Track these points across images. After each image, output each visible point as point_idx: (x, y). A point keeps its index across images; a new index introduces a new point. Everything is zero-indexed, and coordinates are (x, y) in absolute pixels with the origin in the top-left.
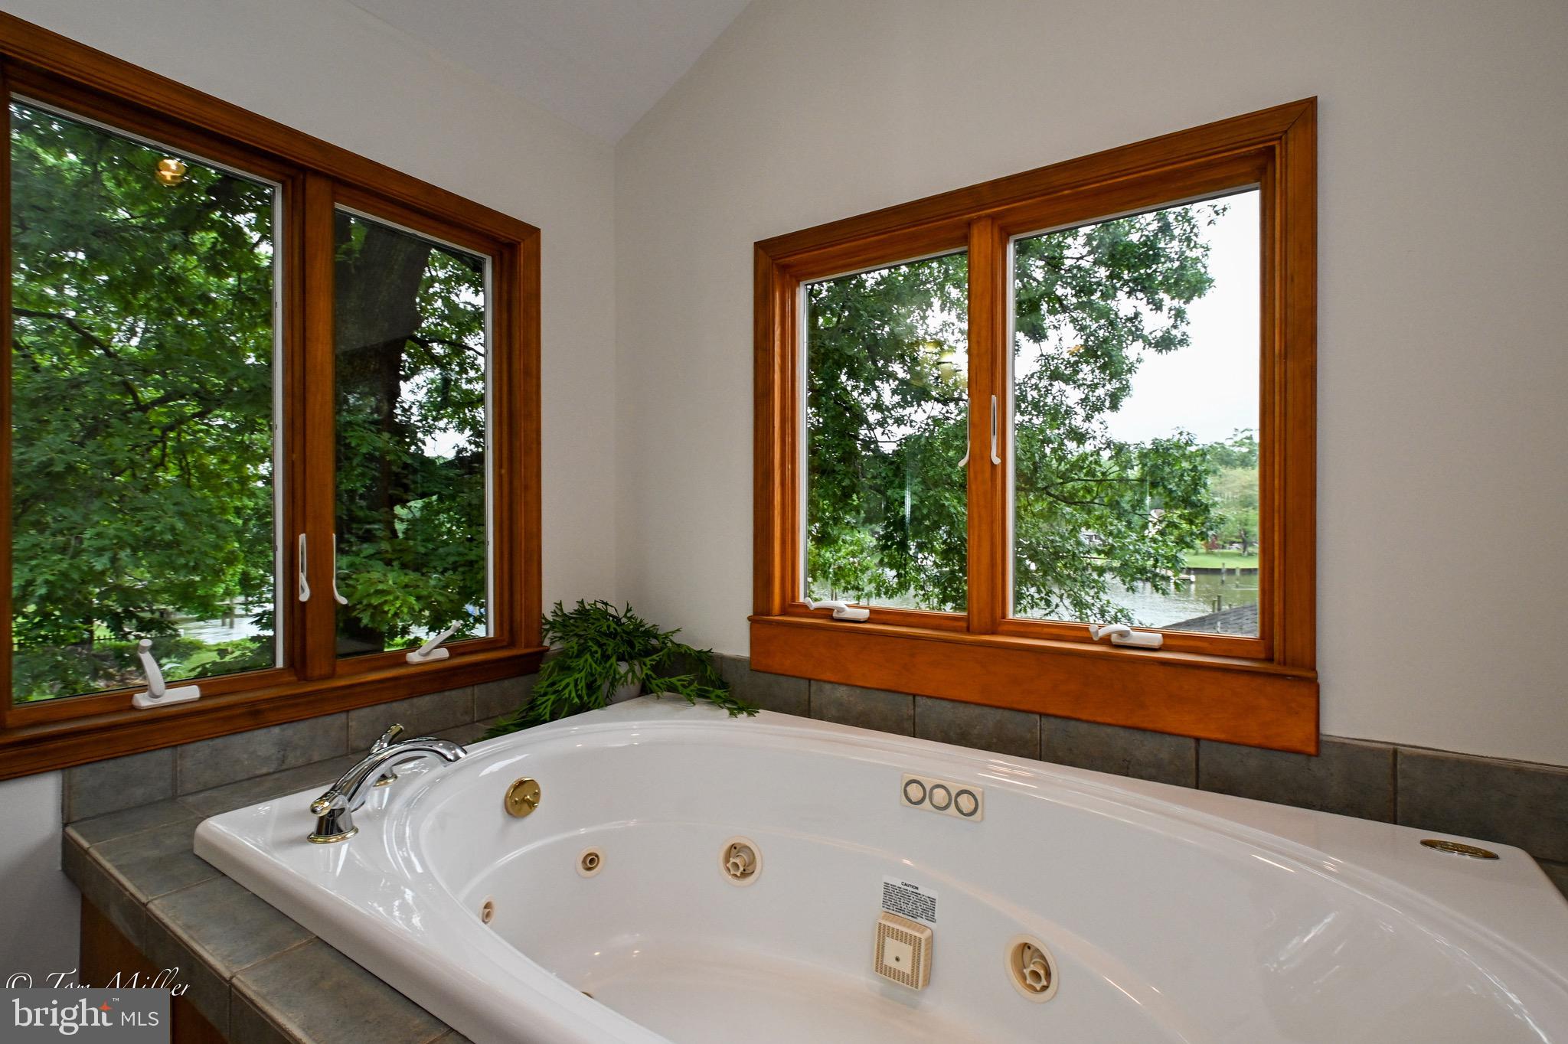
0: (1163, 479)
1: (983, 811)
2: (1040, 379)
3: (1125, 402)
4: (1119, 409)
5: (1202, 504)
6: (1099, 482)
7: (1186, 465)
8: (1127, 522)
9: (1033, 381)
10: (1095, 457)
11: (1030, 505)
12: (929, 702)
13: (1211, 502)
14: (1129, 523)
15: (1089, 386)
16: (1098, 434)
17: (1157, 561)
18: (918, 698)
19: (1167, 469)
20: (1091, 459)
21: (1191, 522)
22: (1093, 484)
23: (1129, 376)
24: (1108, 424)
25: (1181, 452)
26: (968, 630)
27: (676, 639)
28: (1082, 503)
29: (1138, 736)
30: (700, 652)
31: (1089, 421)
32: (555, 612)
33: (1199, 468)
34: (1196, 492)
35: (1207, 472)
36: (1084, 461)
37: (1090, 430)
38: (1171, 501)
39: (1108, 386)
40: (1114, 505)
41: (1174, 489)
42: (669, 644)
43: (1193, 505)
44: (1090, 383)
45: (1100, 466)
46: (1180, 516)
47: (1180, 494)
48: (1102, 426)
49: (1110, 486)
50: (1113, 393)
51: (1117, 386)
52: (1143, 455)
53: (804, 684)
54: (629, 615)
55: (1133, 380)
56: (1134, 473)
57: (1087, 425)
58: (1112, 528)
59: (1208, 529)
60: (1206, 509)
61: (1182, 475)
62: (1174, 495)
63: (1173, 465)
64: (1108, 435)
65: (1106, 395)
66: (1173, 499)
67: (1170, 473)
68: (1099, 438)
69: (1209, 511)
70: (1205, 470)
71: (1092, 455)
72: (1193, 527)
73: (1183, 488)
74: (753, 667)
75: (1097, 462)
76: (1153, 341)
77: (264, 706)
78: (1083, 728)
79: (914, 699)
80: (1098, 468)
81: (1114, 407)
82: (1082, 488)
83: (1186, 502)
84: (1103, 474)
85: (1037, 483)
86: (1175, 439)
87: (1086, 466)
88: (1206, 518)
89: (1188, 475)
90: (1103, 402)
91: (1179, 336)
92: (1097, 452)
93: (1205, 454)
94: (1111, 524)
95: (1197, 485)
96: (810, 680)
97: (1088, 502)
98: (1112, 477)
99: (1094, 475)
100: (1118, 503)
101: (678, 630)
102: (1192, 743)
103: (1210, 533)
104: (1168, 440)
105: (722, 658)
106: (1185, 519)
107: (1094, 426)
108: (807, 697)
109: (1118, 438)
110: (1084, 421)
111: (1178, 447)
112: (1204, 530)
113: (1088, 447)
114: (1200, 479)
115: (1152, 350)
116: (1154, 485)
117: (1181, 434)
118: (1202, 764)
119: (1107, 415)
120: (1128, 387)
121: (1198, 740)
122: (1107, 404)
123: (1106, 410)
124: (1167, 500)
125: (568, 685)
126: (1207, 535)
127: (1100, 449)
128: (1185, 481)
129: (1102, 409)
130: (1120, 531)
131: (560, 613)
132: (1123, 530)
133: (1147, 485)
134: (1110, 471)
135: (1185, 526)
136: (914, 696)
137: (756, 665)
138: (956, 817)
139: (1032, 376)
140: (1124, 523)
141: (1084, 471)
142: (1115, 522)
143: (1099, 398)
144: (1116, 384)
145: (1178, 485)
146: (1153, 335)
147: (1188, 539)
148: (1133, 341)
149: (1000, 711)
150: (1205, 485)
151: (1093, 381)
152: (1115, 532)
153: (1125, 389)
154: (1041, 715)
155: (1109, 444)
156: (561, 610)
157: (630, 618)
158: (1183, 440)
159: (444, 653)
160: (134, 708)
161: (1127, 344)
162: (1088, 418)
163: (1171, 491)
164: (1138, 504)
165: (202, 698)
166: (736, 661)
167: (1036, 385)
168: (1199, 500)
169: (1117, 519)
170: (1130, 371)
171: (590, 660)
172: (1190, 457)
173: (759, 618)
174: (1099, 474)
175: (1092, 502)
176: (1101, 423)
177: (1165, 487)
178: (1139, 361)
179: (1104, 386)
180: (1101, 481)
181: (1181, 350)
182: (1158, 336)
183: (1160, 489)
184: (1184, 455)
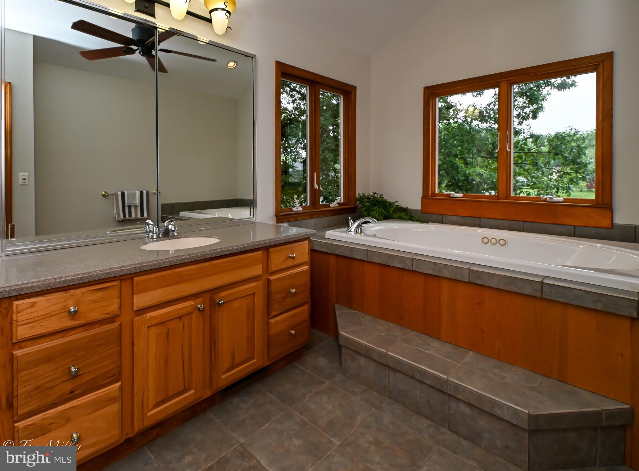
0: (561, 151)
1: (507, 244)
2: (495, 105)
3: (540, 115)
4: (537, 118)
5: (583, 163)
6: (526, 154)
7: (573, 144)
8: (541, 172)
9: (491, 107)
10: (524, 142)
11: (489, 165)
12: (485, 220)
13: (588, 162)
14: (543, 172)
15: (520, 108)
16: (526, 131)
17: (558, 189)
18: (481, 219)
19: (563, 147)
20: (521, 143)
21: (577, 172)
22: (522, 154)
23: (543, 102)
24: (531, 126)
25: (571, 138)
26: (498, 199)
27: (396, 204)
28: (517, 163)
29: (555, 226)
30: (404, 208)
31: (521, 125)
32: (358, 196)
33: (581, 146)
34: (579, 157)
35: (585, 148)
36: (518, 144)
37: (522, 130)
38: (566, 162)
39: (531, 108)
40: (535, 164)
41: (568, 156)
42: (394, 206)
43: (578, 164)
44: (521, 106)
45: (527, 146)
46: (571, 169)
47: (571, 158)
48: (528, 127)
49: (532, 155)
50: (533, 110)
51: (536, 107)
52: (550, 140)
53: (441, 216)
54: (381, 197)
55: (545, 104)
56: (545, 149)
57: (520, 127)
58: (534, 175)
59: (586, 175)
60: (586, 165)
61: (572, 149)
62: (567, 159)
63: (567, 145)
64: (531, 131)
65: (530, 112)
66: (566, 161)
67: (565, 149)
68: (526, 133)
69: (587, 167)
70: (585, 147)
71: (522, 141)
72: (578, 174)
73: (572, 155)
74: (422, 212)
75: (525, 144)
76: (556, 85)
77: (313, 213)
78: (537, 224)
79: (480, 220)
80: (525, 147)
81: (534, 117)
82: (517, 156)
83: (574, 162)
84: (529, 150)
85: (494, 154)
86: (568, 132)
87: (519, 146)
88: (585, 170)
89: (575, 149)
90: (528, 115)
91: (570, 82)
92: (526, 139)
93: (585, 139)
94: (534, 173)
95: (580, 154)
96: (443, 215)
97: (520, 163)
98: (532, 151)
99: (524, 150)
100: (537, 163)
101: (397, 201)
102: (573, 227)
103: (587, 177)
104: (564, 133)
105: (411, 210)
106: (573, 170)
107: (524, 127)
108: (442, 219)
109: (536, 132)
110: (518, 125)
111: (569, 135)
112: (584, 175)
113: (521, 137)
114: (582, 151)
115: (556, 90)
116: (556, 154)
117: (571, 129)
118: (576, 232)
119: (530, 121)
120: (542, 107)
121: (575, 226)
122: (530, 116)
123: (530, 119)
124: (564, 161)
125: (374, 214)
126: (586, 178)
127: (527, 138)
128: (573, 152)
129: (528, 119)
130: (538, 176)
131: (360, 196)
132: (540, 175)
133: (552, 155)
134: (532, 148)
135: (574, 175)
136: (480, 218)
137: (423, 211)
138: (499, 246)
139: (490, 104)
140: (541, 173)
141: (518, 148)
142: (536, 172)
143: (526, 113)
144: (535, 106)
145: (570, 154)
146: (556, 82)
147: (575, 180)
148: (546, 86)
149: (510, 221)
150: (585, 154)
151: (523, 105)
152: (536, 176)
153: (540, 108)
154: (524, 222)
155: (532, 136)
156: (360, 195)
157: (382, 198)
158: (572, 132)
159: (337, 205)
160: (293, 211)
161: (542, 89)
162: (520, 123)
163: (566, 157)
164: (548, 163)
165: (303, 210)
166: (416, 211)
167: (493, 108)
168: (581, 161)
169: (536, 171)
170: (543, 100)
171: (377, 208)
172: (576, 140)
173: (425, 197)
174: (526, 149)
175: (522, 163)
176: (528, 126)
177: (562, 155)
178: (548, 94)
179: (529, 107)
180: (528, 153)
181: (572, 89)
182: (559, 83)
183: (560, 156)
184: (573, 140)
